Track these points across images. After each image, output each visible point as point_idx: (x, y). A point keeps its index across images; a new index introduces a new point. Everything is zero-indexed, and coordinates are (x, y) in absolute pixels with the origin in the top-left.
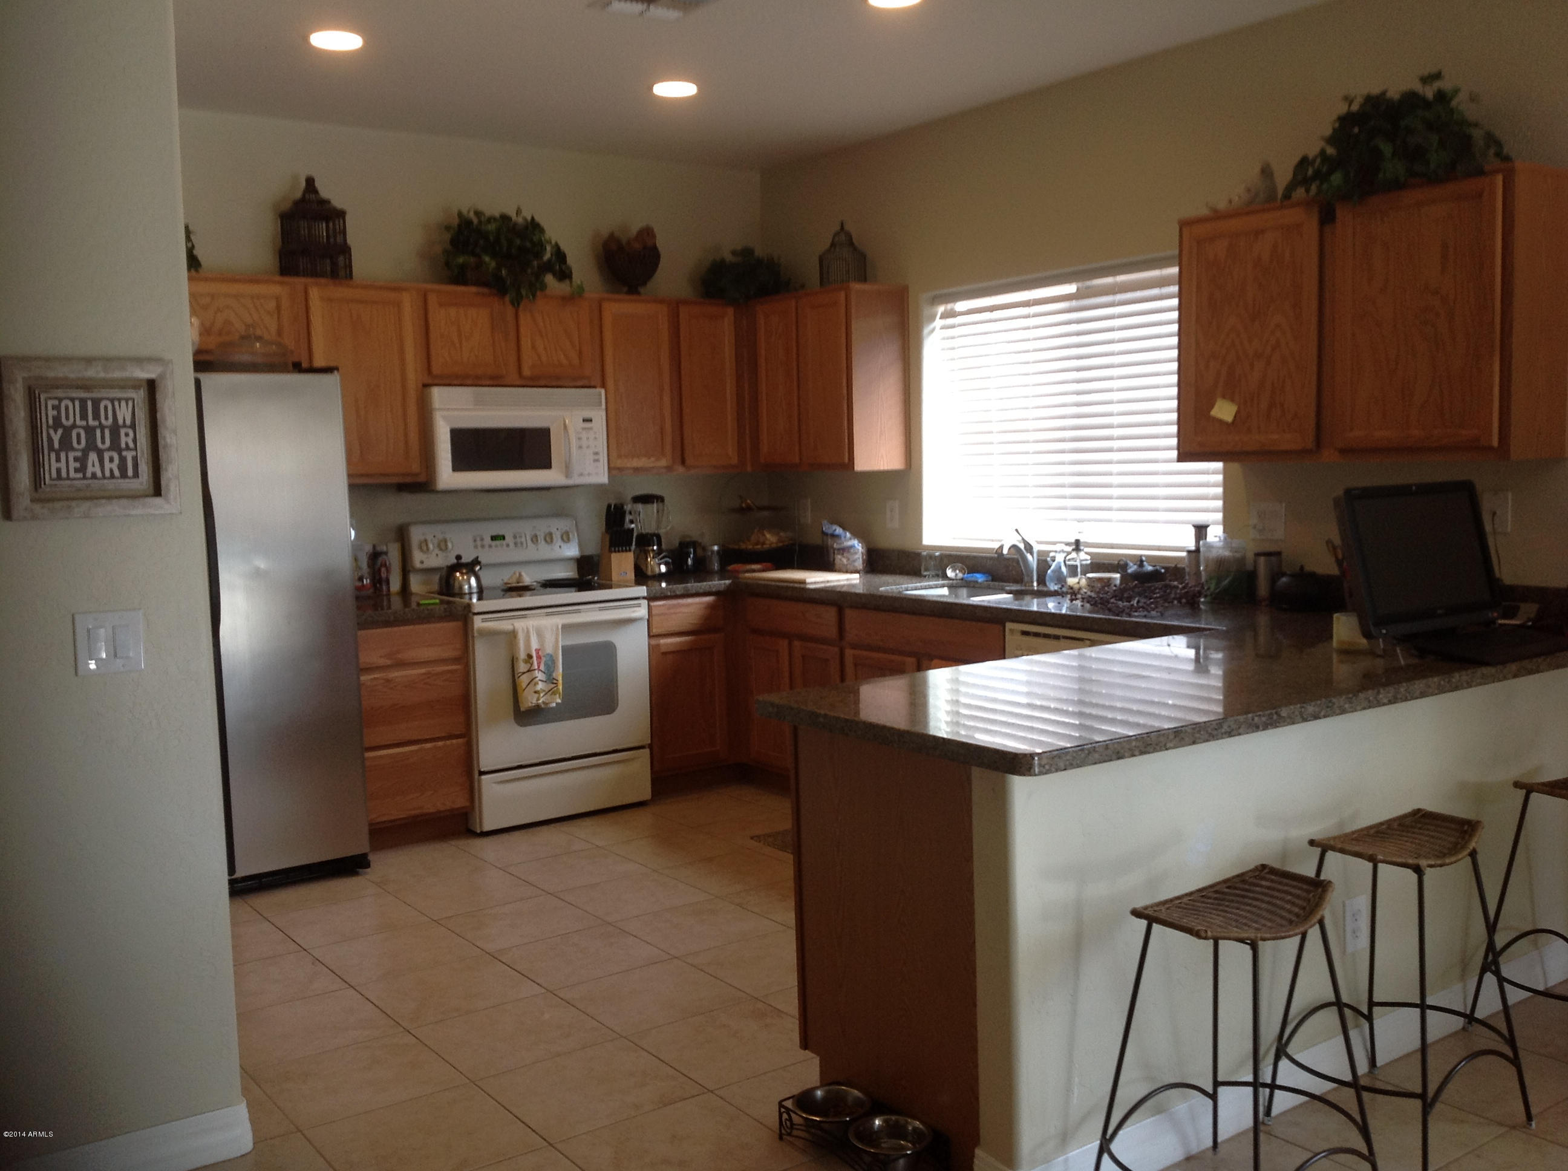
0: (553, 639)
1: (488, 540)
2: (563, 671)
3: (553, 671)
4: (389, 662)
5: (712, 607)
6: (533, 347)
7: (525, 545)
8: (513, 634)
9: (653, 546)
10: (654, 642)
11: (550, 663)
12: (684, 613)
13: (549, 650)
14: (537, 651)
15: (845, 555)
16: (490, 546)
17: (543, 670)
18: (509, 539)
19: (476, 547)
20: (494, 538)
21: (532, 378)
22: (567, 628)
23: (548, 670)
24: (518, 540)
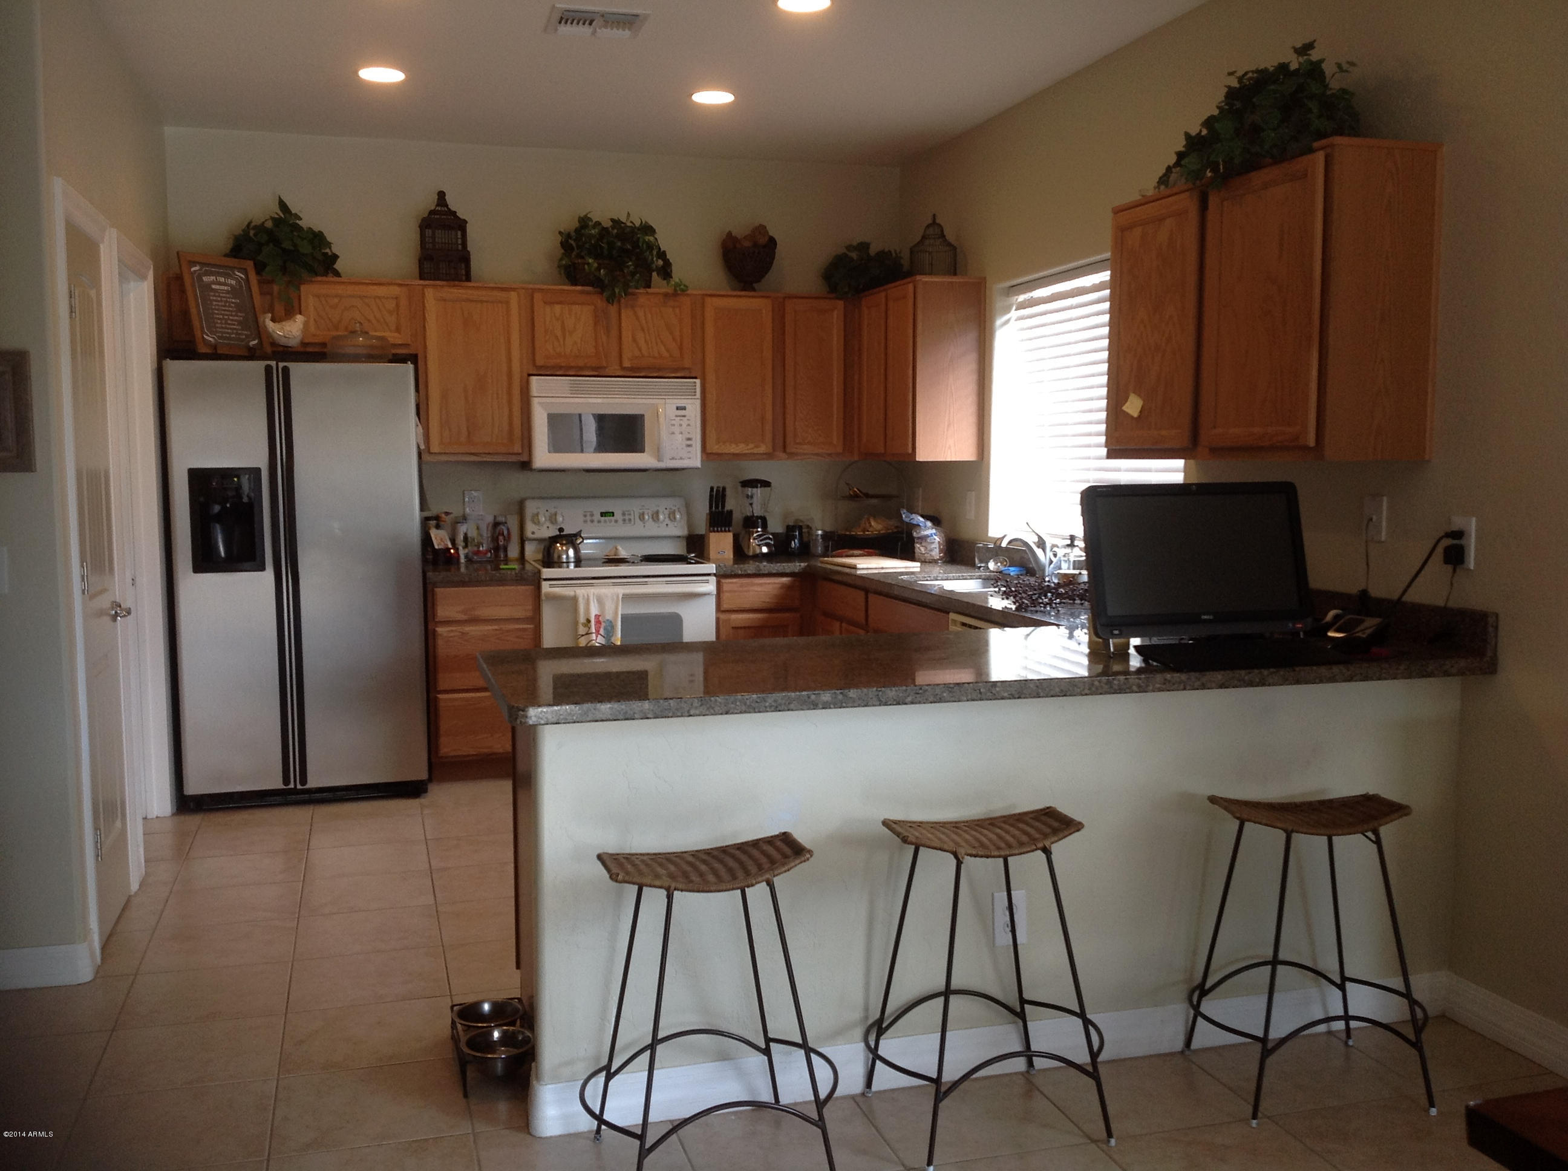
0: (613, 607)
1: (597, 516)
2: (621, 635)
3: (612, 635)
4: (464, 617)
5: (788, 588)
6: (634, 340)
7: (633, 523)
8: (575, 599)
9: (758, 528)
10: (723, 616)
11: (609, 628)
12: (756, 591)
13: (609, 616)
14: (597, 617)
15: (923, 544)
16: (599, 522)
17: (603, 634)
18: (618, 515)
19: (585, 522)
20: (603, 514)
21: (631, 369)
22: (627, 598)
23: (608, 635)
24: (627, 517)
